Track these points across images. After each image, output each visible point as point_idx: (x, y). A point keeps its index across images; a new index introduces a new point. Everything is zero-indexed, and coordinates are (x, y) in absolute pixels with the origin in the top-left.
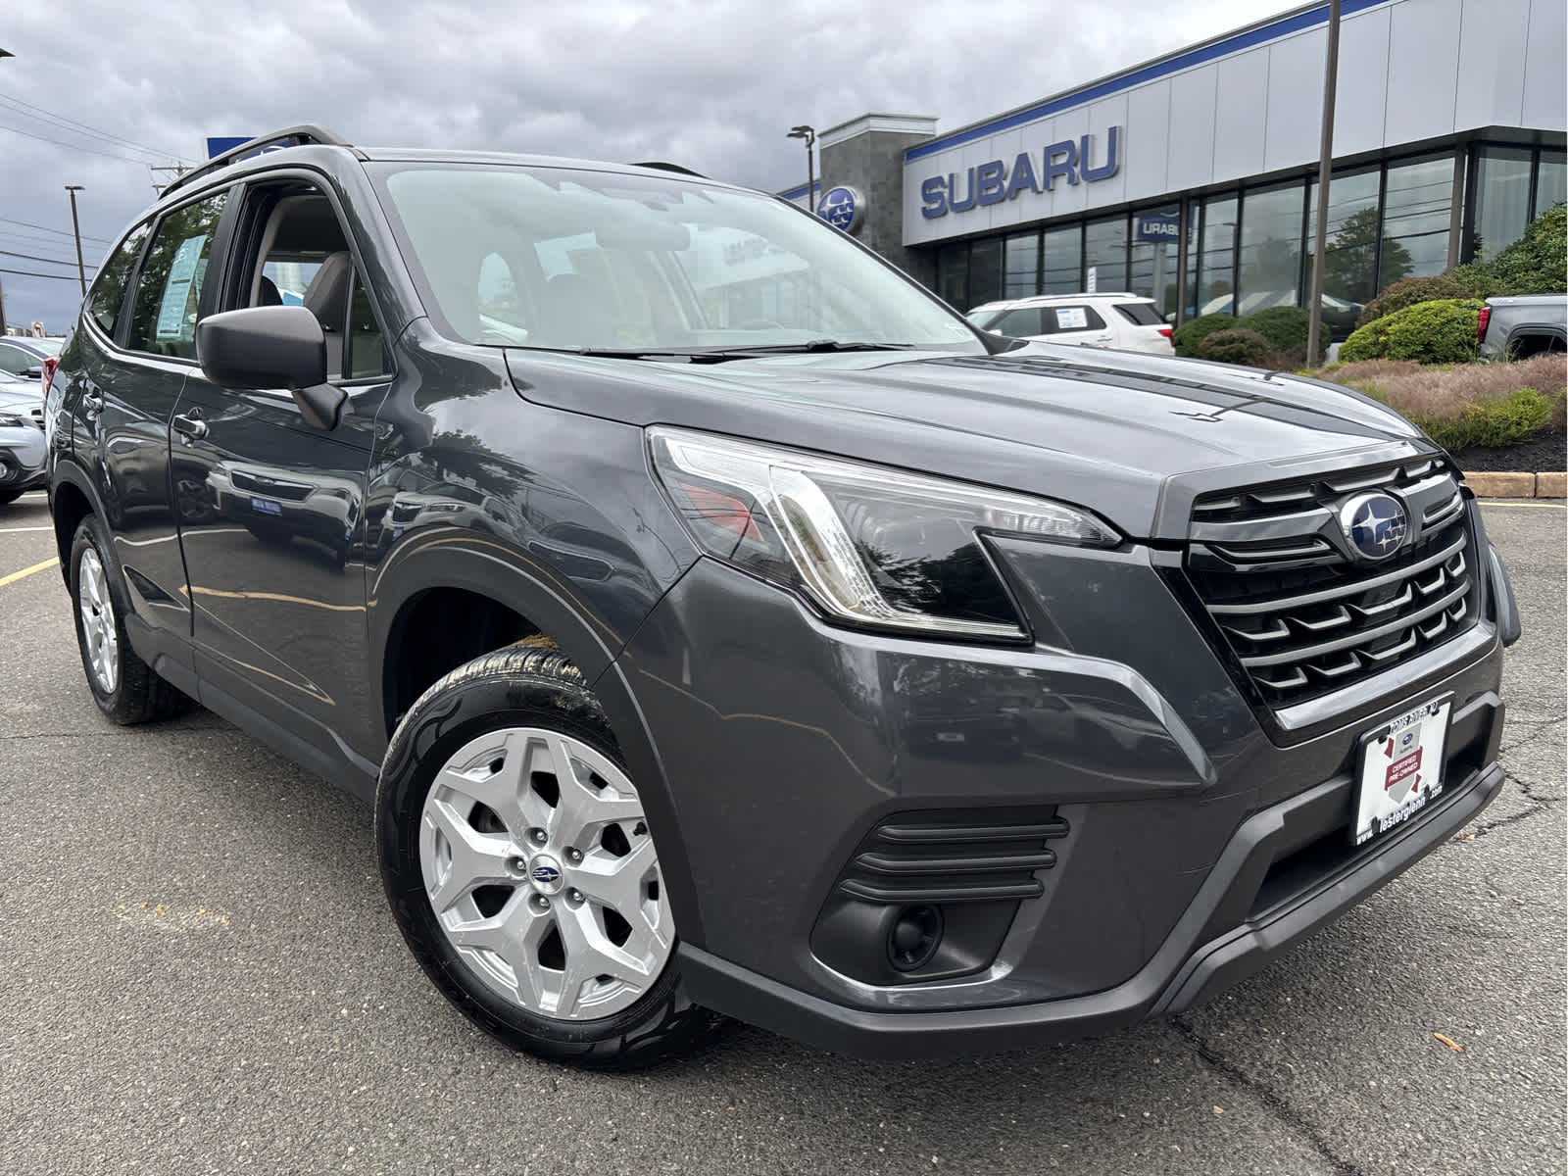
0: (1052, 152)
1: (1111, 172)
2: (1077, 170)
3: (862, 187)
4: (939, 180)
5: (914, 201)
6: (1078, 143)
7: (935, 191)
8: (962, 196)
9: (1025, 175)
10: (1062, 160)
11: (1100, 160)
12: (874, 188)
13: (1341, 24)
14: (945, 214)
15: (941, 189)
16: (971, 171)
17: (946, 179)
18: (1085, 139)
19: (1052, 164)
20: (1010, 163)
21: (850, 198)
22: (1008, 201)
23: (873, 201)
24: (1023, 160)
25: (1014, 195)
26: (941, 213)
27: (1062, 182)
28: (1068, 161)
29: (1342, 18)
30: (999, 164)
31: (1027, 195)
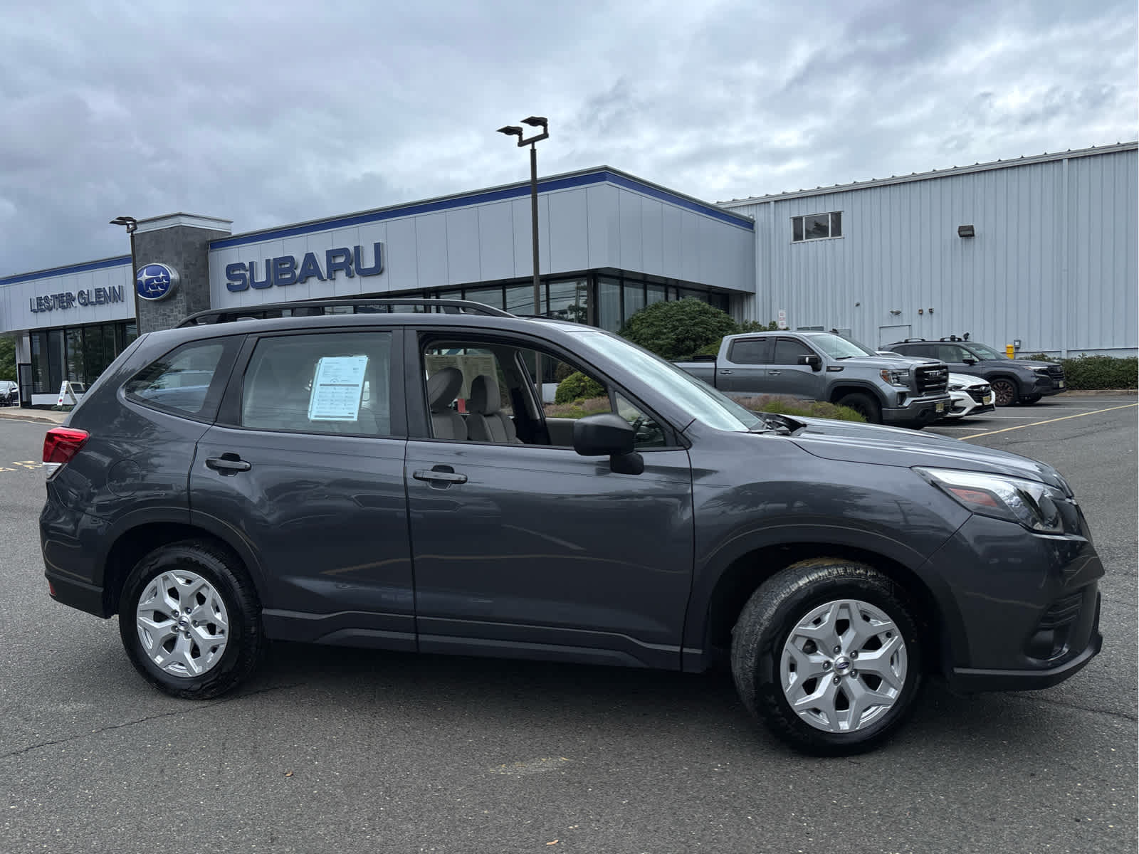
0: (331, 254)
1: (377, 271)
2: (353, 267)
3: (175, 265)
4: (241, 266)
5: (220, 280)
6: (352, 249)
7: (237, 272)
8: (261, 277)
9: (312, 268)
10: (341, 260)
11: (369, 263)
12: (186, 267)
13: (538, 198)
14: (247, 289)
15: (242, 272)
16: (268, 261)
17: (247, 265)
18: (357, 248)
19: (333, 262)
20: (300, 259)
21: (165, 272)
22: (299, 284)
23: (186, 276)
24: (310, 258)
25: (304, 280)
26: (243, 288)
27: (341, 275)
28: (346, 261)
29: (538, 194)
30: (291, 259)
31: (314, 281)
